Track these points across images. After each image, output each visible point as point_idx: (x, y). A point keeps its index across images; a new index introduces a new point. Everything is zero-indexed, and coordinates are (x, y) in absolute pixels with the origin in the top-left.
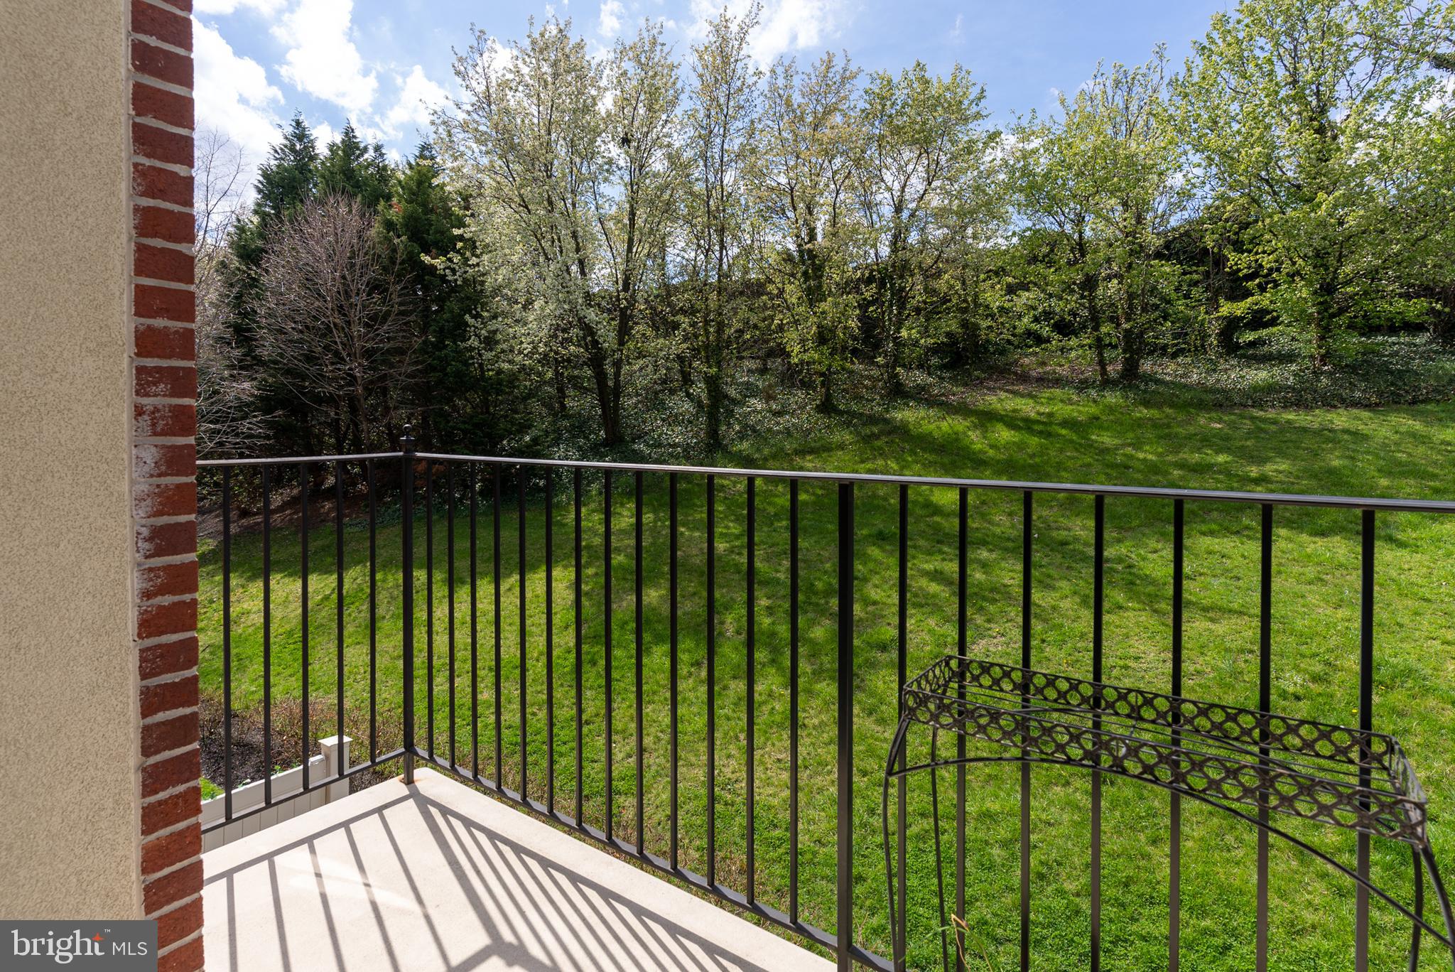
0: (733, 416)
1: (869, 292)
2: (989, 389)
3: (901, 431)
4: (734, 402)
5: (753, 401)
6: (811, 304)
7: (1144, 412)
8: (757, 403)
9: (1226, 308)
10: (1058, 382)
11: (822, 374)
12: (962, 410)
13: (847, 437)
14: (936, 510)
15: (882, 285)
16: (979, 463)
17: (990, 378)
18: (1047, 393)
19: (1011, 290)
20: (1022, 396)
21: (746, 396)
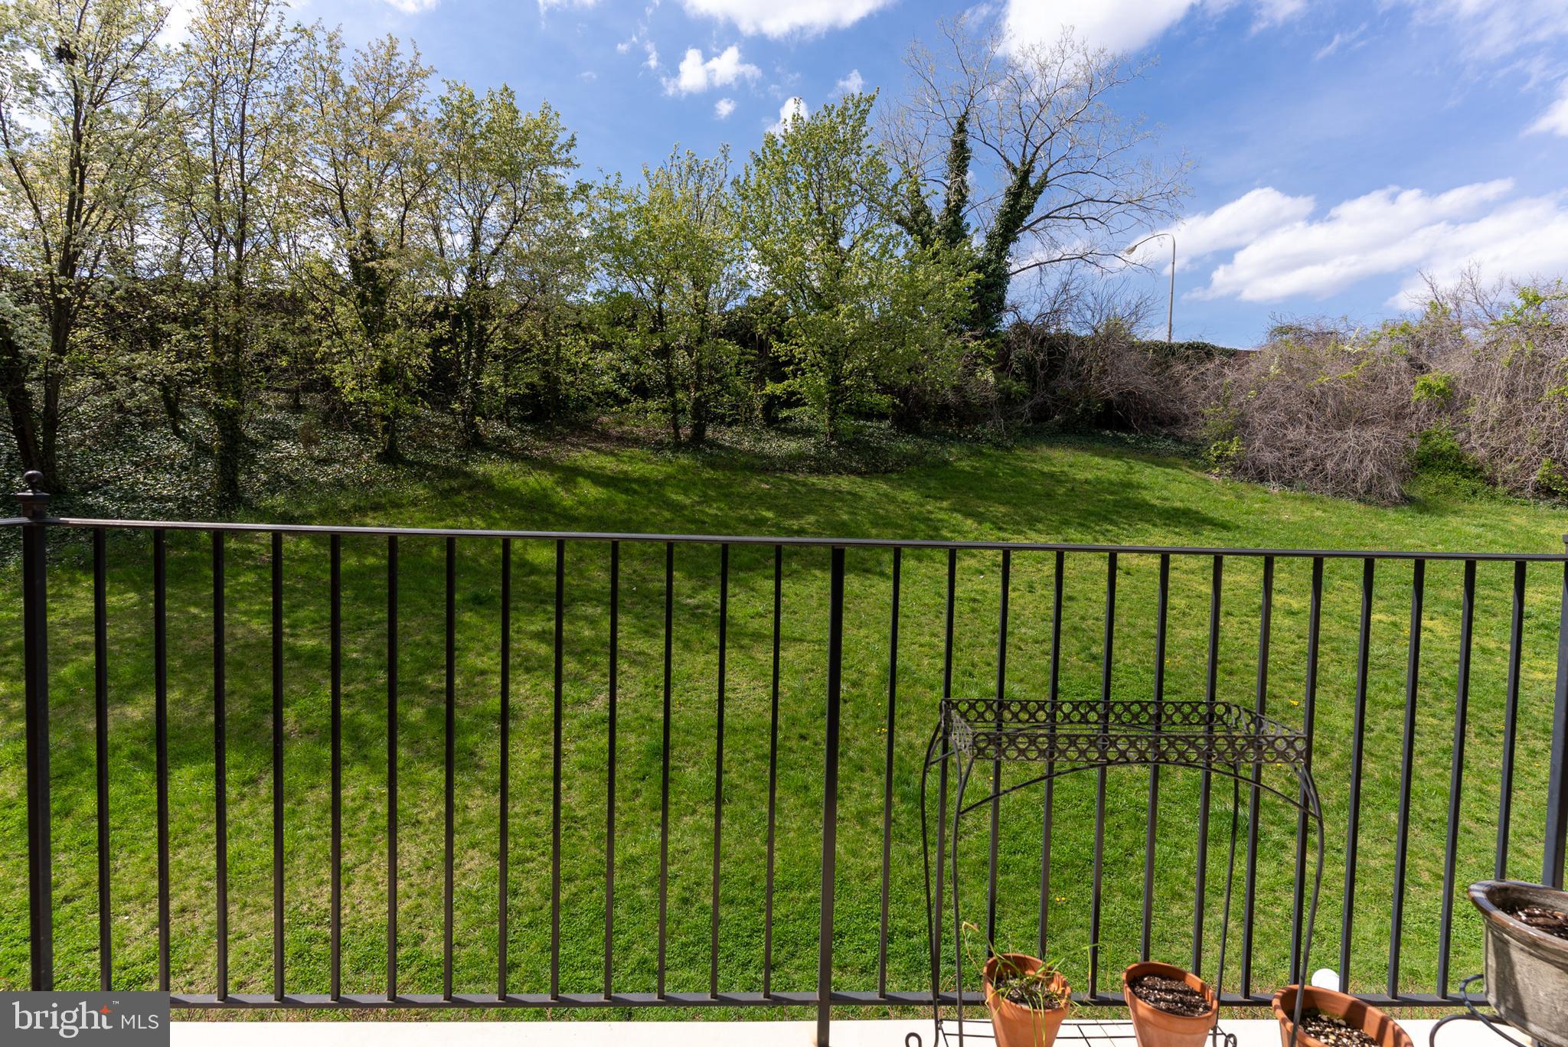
0: (254, 463)
1: (442, 328)
2: (573, 445)
3: (484, 485)
4: (254, 443)
5: (283, 444)
6: (370, 333)
7: (708, 474)
8: (289, 448)
9: (770, 388)
10: (636, 442)
11: (384, 418)
12: (546, 465)
13: (421, 492)
14: (533, 569)
15: (456, 321)
16: (569, 519)
17: (572, 433)
18: (628, 452)
19: (594, 347)
20: (606, 454)
21: (272, 438)
